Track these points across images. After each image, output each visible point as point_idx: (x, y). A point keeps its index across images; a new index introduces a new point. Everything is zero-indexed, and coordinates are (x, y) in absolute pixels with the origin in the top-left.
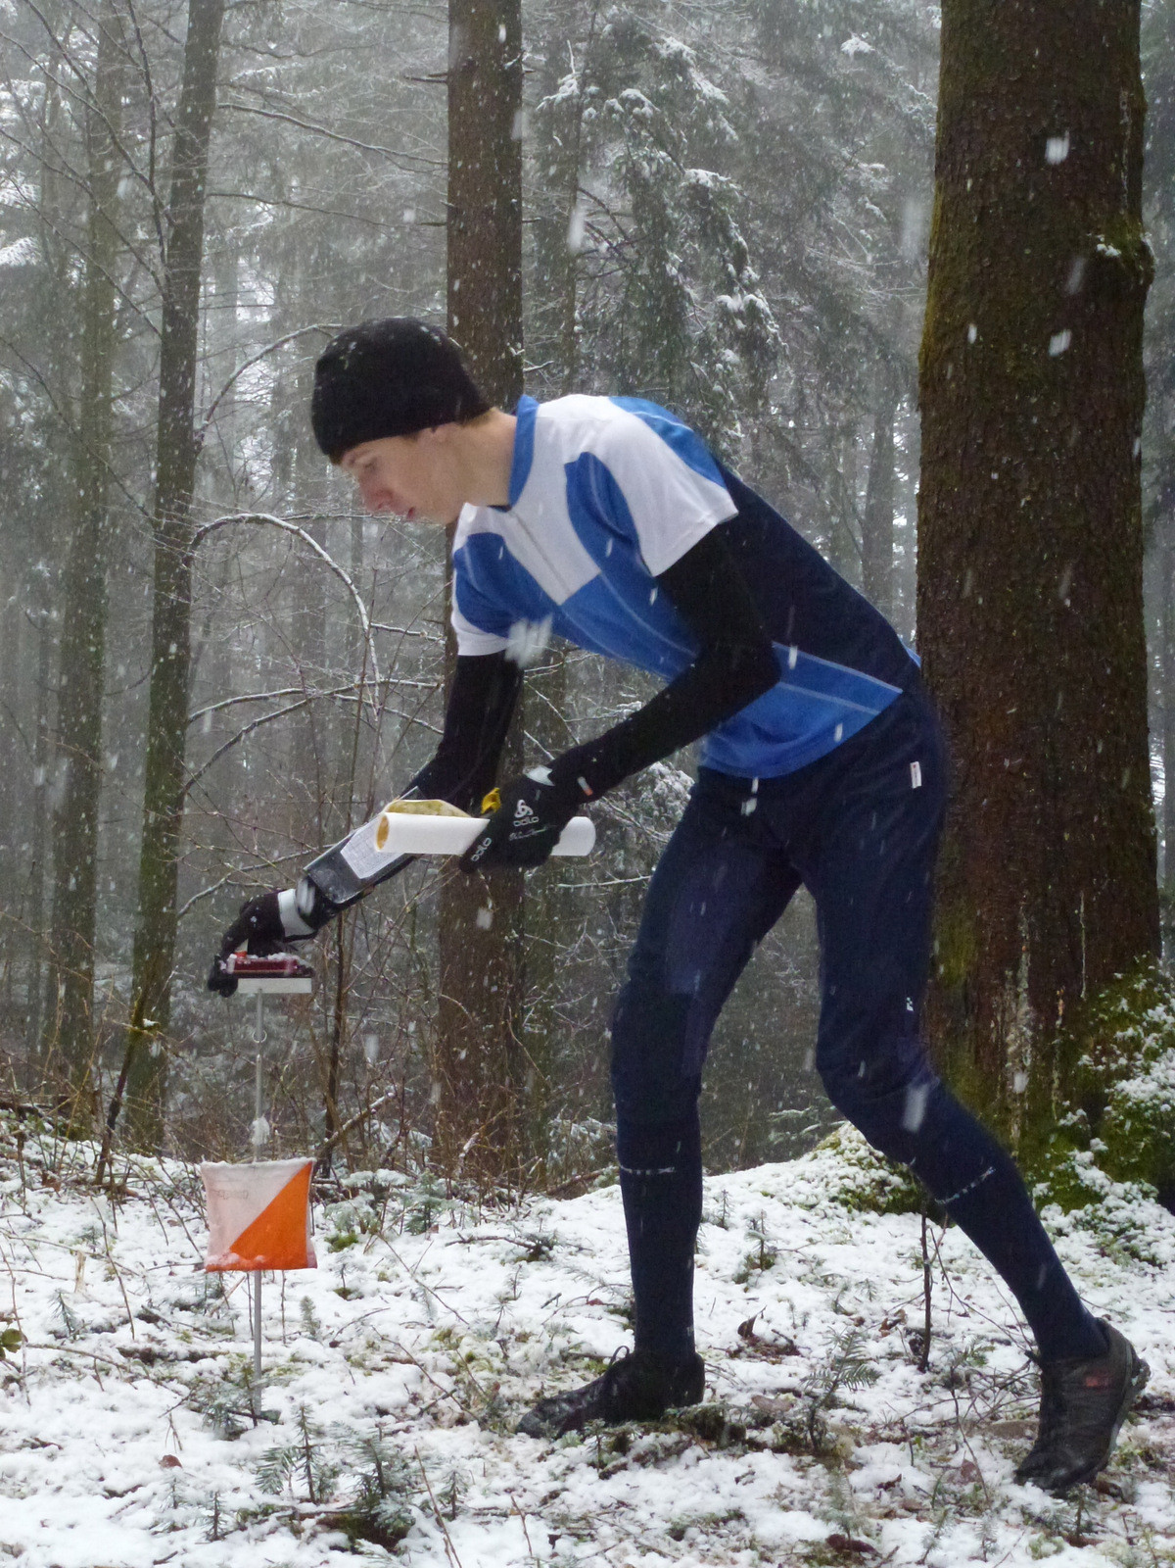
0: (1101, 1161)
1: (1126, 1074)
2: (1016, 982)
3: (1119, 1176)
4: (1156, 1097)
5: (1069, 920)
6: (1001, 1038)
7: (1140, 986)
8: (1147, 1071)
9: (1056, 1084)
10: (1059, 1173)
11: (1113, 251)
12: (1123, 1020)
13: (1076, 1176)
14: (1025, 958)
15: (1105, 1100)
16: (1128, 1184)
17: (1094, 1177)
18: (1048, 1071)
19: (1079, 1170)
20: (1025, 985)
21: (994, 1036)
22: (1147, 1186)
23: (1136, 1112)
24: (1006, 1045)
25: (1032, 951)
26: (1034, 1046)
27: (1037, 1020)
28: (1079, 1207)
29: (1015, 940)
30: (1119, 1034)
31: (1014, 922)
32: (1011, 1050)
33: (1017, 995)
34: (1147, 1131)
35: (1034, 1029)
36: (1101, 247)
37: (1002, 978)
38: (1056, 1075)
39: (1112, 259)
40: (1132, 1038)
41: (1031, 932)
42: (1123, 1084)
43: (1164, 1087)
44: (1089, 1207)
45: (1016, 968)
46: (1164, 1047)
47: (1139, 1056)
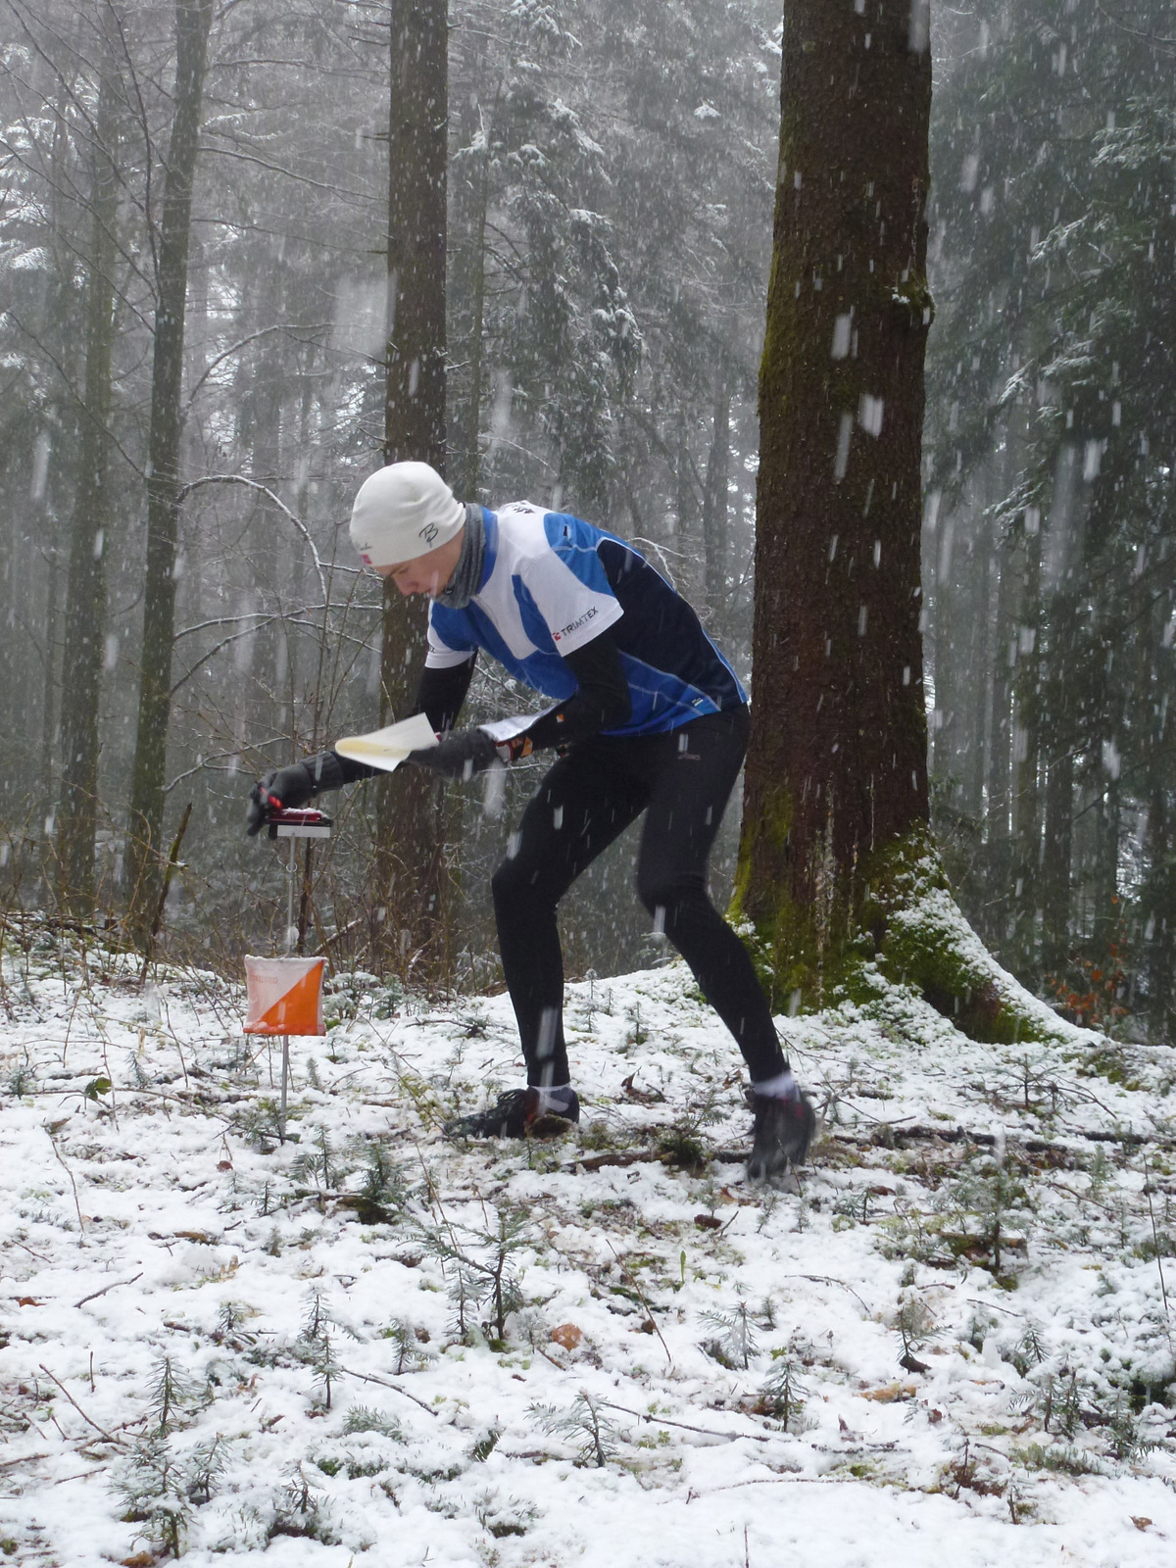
0: (883, 969)
1: (902, 906)
2: (824, 838)
3: (896, 980)
4: (923, 923)
5: (863, 794)
6: (812, 879)
7: (913, 843)
8: (917, 904)
9: (851, 913)
10: (852, 978)
11: (904, 300)
12: (901, 867)
13: (865, 980)
14: (830, 822)
15: (887, 925)
16: (902, 986)
17: (878, 980)
18: (845, 904)
19: (866, 975)
20: (830, 841)
21: (806, 878)
22: (915, 987)
23: (908, 934)
24: (815, 885)
25: (836, 815)
26: (835, 885)
27: (838, 867)
28: (866, 1002)
29: (824, 808)
30: (897, 877)
31: (823, 795)
32: (819, 888)
33: (824, 848)
34: (916, 948)
35: (836, 873)
36: (895, 296)
37: (812, 834)
38: (851, 906)
39: (903, 306)
40: (906, 881)
41: (835, 803)
42: (900, 914)
43: (929, 916)
44: (873, 1002)
45: (823, 827)
46: (930, 887)
47: (912, 893)
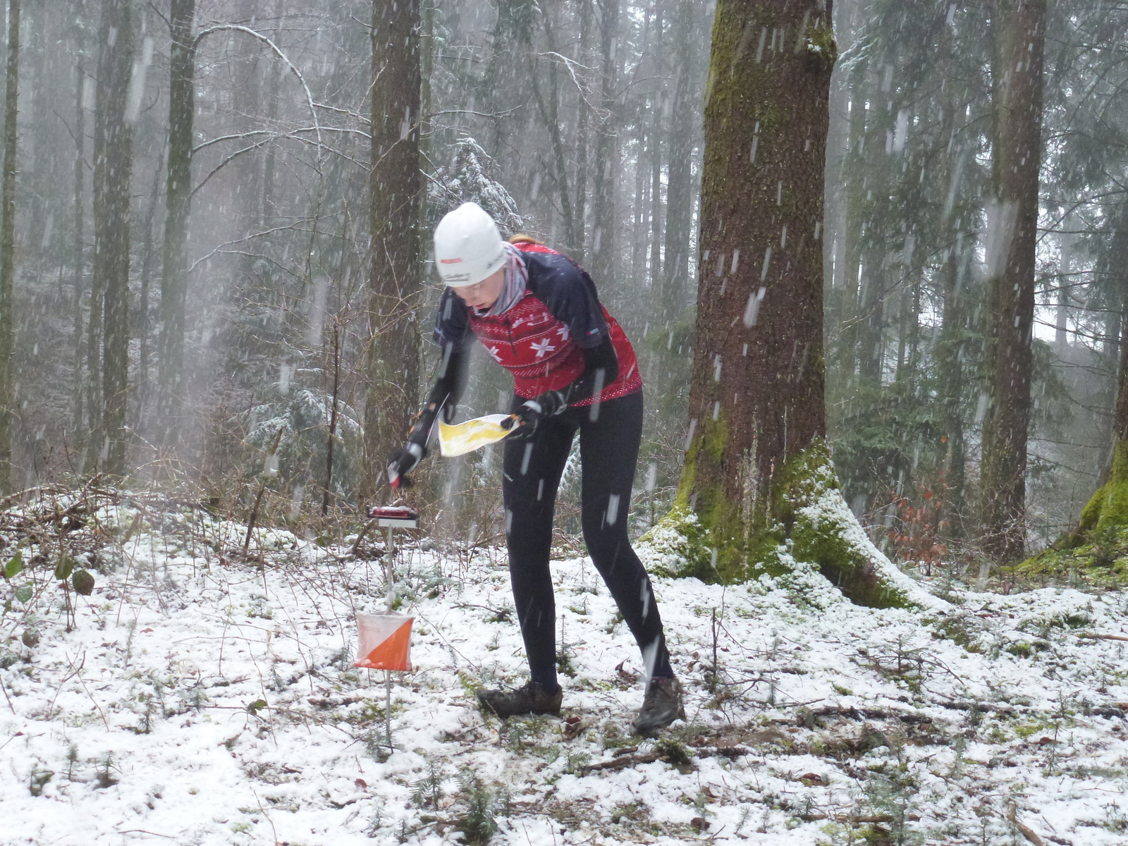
0: (791, 551)
1: (806, 505)
2: (749, 454)
3: (800, 558)
4: (821, 516)
5: (779, 422)
6: (740, 485)
7: (814, 456)
8: (817, 502)
9: (769, 509)
10: (769, 557)
11: (817, 48)
12: (805, 474)
13: (778, 559)
14: (755, 442)
15: (793, 518)
16: (805, 564)
17: (787, 559)
18: (765, 502)
19: (779, 555)
20: (754, 456)
21: (737, 484)
22: (815, 565)
23: (810, 525)
24: (743, 489)
25: (759, 438)
26: (758, 489)
27: (760, 475)
28: (779, 575)
29: (750, 433)
30: (802, 482)
31: (749, 423)
32: (745, 491)
33: (750, 462)
34: (816, 535)
35: (759, 480)
36: (810, 46)
37: (741, 452)
38: (768, 504)
39: (816, 53)
40: (809, 484)
41: (758, 429)
42: (804, 510)
43: (825, 511)
44: (784, 575)
45: (749, 447)
46: (825, 488)
47: (812, 494)
